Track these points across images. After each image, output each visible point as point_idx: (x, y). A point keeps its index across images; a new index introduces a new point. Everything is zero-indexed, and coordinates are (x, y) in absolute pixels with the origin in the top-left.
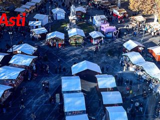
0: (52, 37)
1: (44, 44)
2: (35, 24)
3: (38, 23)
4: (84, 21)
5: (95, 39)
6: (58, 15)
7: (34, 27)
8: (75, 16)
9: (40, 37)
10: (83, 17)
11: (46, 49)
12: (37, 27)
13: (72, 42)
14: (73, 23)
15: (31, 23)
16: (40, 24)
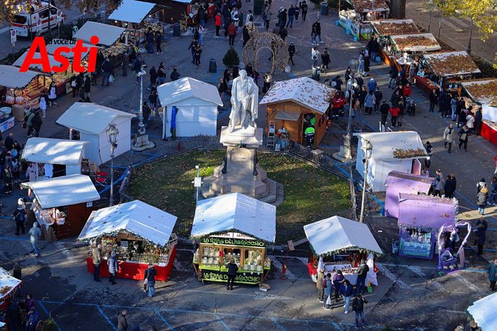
0: (108, 229)
1: (71, 261)
2: (51, 152)
3: (70, 151)
4: (309, 157)
5: (329, 259)
6: (185, 113)
7: (49, 170)
8: (251, 130)
9: (61, 221)
10: (310, 131)
11: (73, 288)
12: (59, 171)
13: (210, 261)
14: (241, 165)
15: (35, 149)
16: (76, 156)
